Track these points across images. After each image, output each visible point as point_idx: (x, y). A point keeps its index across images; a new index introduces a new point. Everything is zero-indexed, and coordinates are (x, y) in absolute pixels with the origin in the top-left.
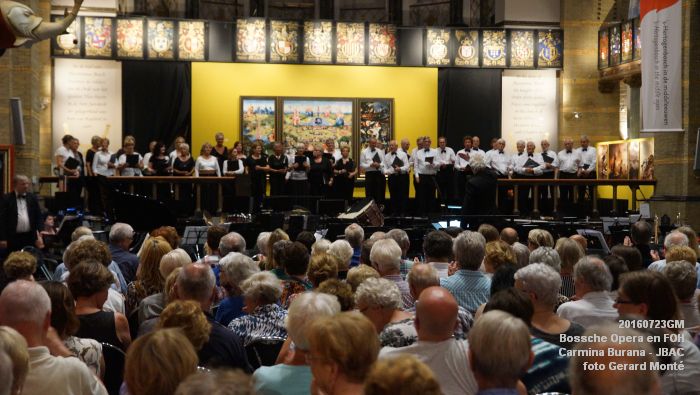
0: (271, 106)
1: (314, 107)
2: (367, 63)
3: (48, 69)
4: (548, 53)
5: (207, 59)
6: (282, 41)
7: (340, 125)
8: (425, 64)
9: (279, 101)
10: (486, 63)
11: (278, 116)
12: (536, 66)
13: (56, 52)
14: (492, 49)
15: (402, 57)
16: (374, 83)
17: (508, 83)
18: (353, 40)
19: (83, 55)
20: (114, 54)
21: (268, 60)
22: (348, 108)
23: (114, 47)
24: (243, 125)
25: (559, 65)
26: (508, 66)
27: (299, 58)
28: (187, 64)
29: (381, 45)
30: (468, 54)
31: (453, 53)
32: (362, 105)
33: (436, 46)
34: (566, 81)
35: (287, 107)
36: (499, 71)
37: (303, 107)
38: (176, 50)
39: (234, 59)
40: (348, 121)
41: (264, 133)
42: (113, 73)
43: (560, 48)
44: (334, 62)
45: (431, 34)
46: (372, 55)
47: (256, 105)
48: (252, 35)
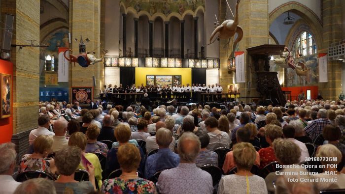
0: (153, 77)
1: (163, 77)
2: (175, 67)
4: (216, 65)
5: (139, 67)
6: (156, 63)
7: (169, 81)
8: (188, 67)
9: (155, 76)
10: (203, 67)
11: (155, 79)
12: (214, 68)
13: (105, 66)
14: (204, 64)
15: (183, 66)
16: (177, 72)
17: (208, 71)
18: (172, 62)
19: (111, 66)
20: (118, 66)
21: (153, 67)
22: (171, 77)
23: (118, 64)
24: (147, 81)
25: (219, 67)
26: (207, 68)
27: (160, 66)
28: (134, 68)
29: (178, 63)
30: (198, 65)
31: (195, 64)
32: (174, 77)
33: (191, 63)
34: (220, 71)
35: (157, 77)
36: (205, 69)
37: (160, 77)
38: (132, 65)
39: (145, 67)
40: (171, 80)
41: (152, 83)
42: (118, 70)
43: (219, 63)
44: (168, 67)
45: (190, 60)
46: (176, 66)
47: (150, 77)
48: (149, 61)
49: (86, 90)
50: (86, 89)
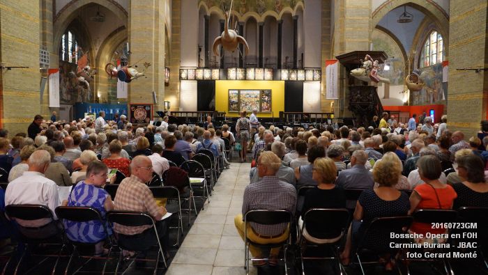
0: (237, 92)
1: (249, 92)
2: (264, 79)
3: (179, 83)
4: (317, 76)
5: (220, 79)
6: (240, 73)
7: (256, 97)
8: (281, 80)
9: (239, 91)
10: (299, 79)
11: (239, 95)
12: (313, 80)
13: (181, 78)
14: (300, 75)
15: (274, 78)
16: (266, 85)
17: (305, 85)
18: (260, 73)
19: (187, 79)
20: (195, 79)
21: (236, 79)
22: (258, 92)
23: (195, 77)
24: (229, 97)
25: (320, 79)
26: (305, 80)
27: (245, 78)
28: (214, 81)
29: (268, 74)
30: (293, 77)
31: (289, 77)
32: (262, 92)
33: (284, 74)
34: (322, 84)
35: (241, 92)
36: (302, 82)
37: (245, 92)
38: (211, 77)
39: (227, 79)
40: (258, 96)
41: (235, 99)
42: (195, 83)
43: (321, 75)
44: (255, 80)
45: (283, 71)
46: (266, 78)
47: (233, 92)
48: (232, 73)
49: (144, 108)
50: (144, 106)
